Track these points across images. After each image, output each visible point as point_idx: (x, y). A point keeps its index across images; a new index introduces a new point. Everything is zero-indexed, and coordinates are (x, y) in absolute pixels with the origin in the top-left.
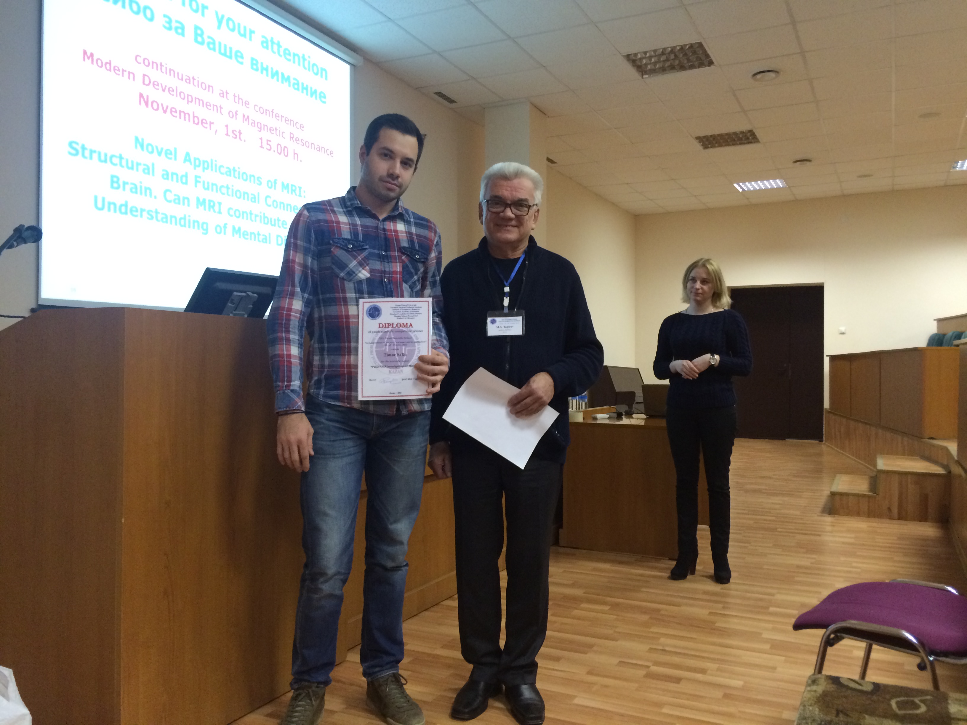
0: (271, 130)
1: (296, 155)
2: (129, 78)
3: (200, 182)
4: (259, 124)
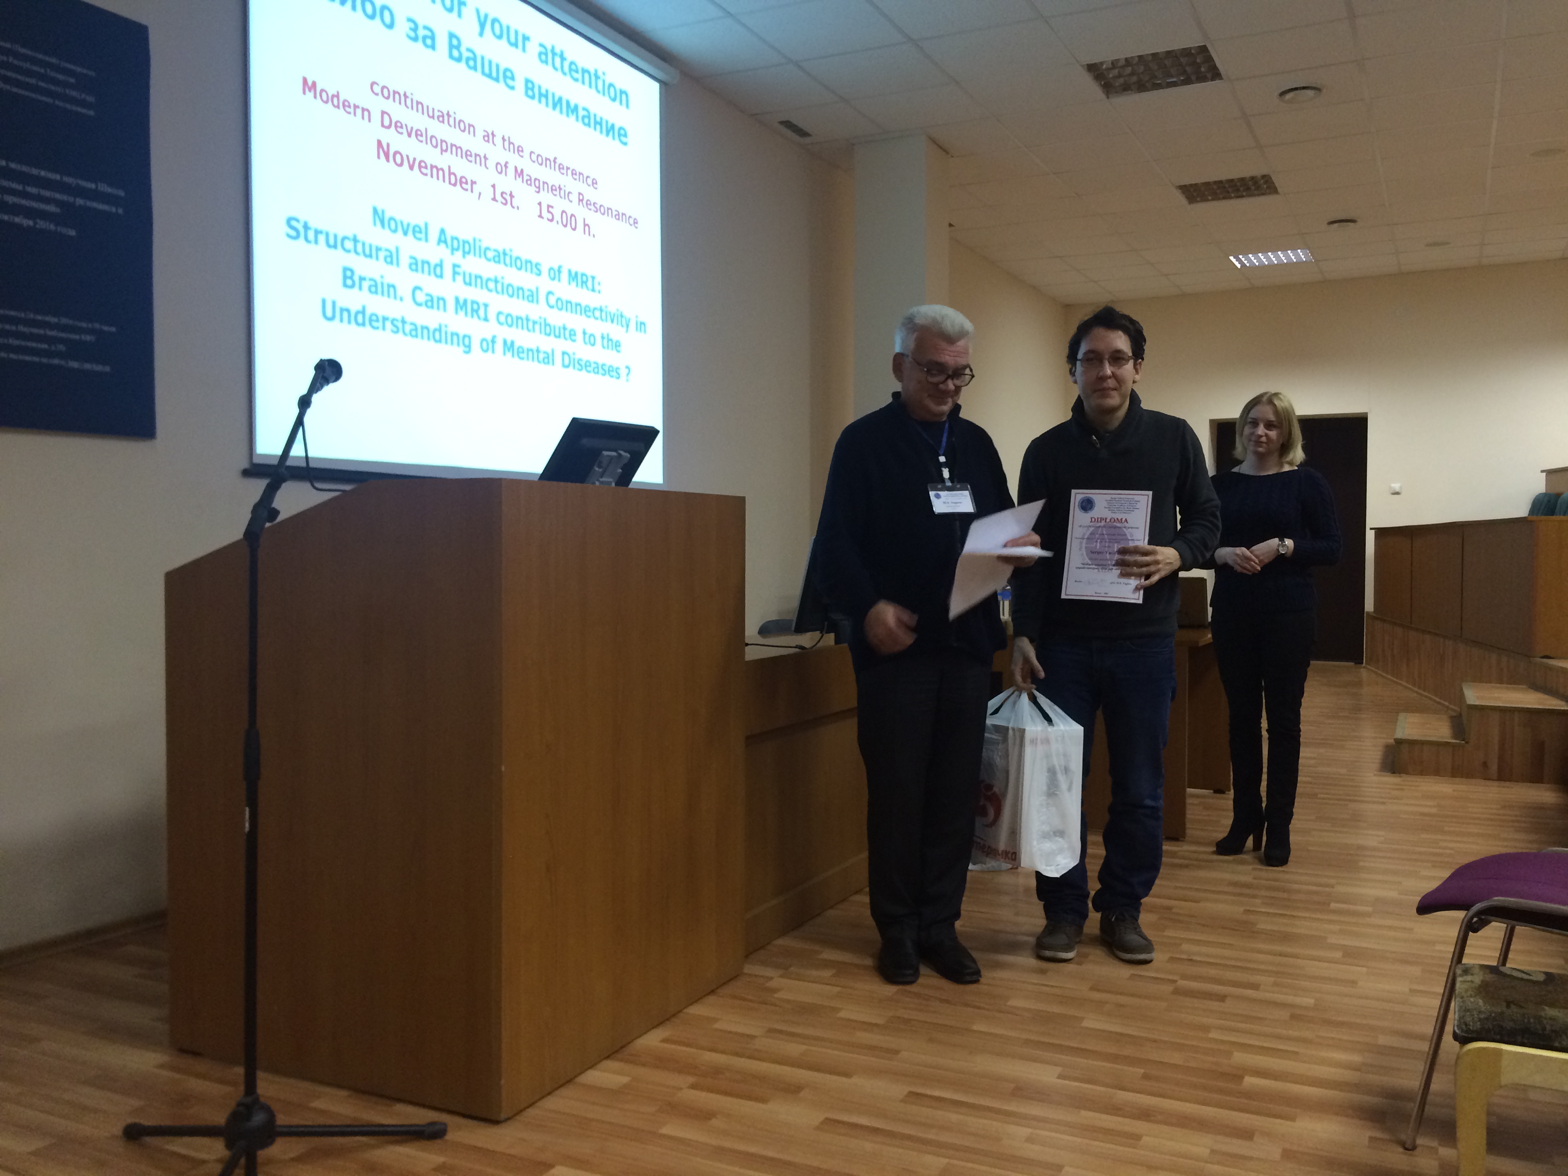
0: (553, 189)
1: (587, 228)
2: (363, 118)
3: (459, 274)
4: (537, 182)
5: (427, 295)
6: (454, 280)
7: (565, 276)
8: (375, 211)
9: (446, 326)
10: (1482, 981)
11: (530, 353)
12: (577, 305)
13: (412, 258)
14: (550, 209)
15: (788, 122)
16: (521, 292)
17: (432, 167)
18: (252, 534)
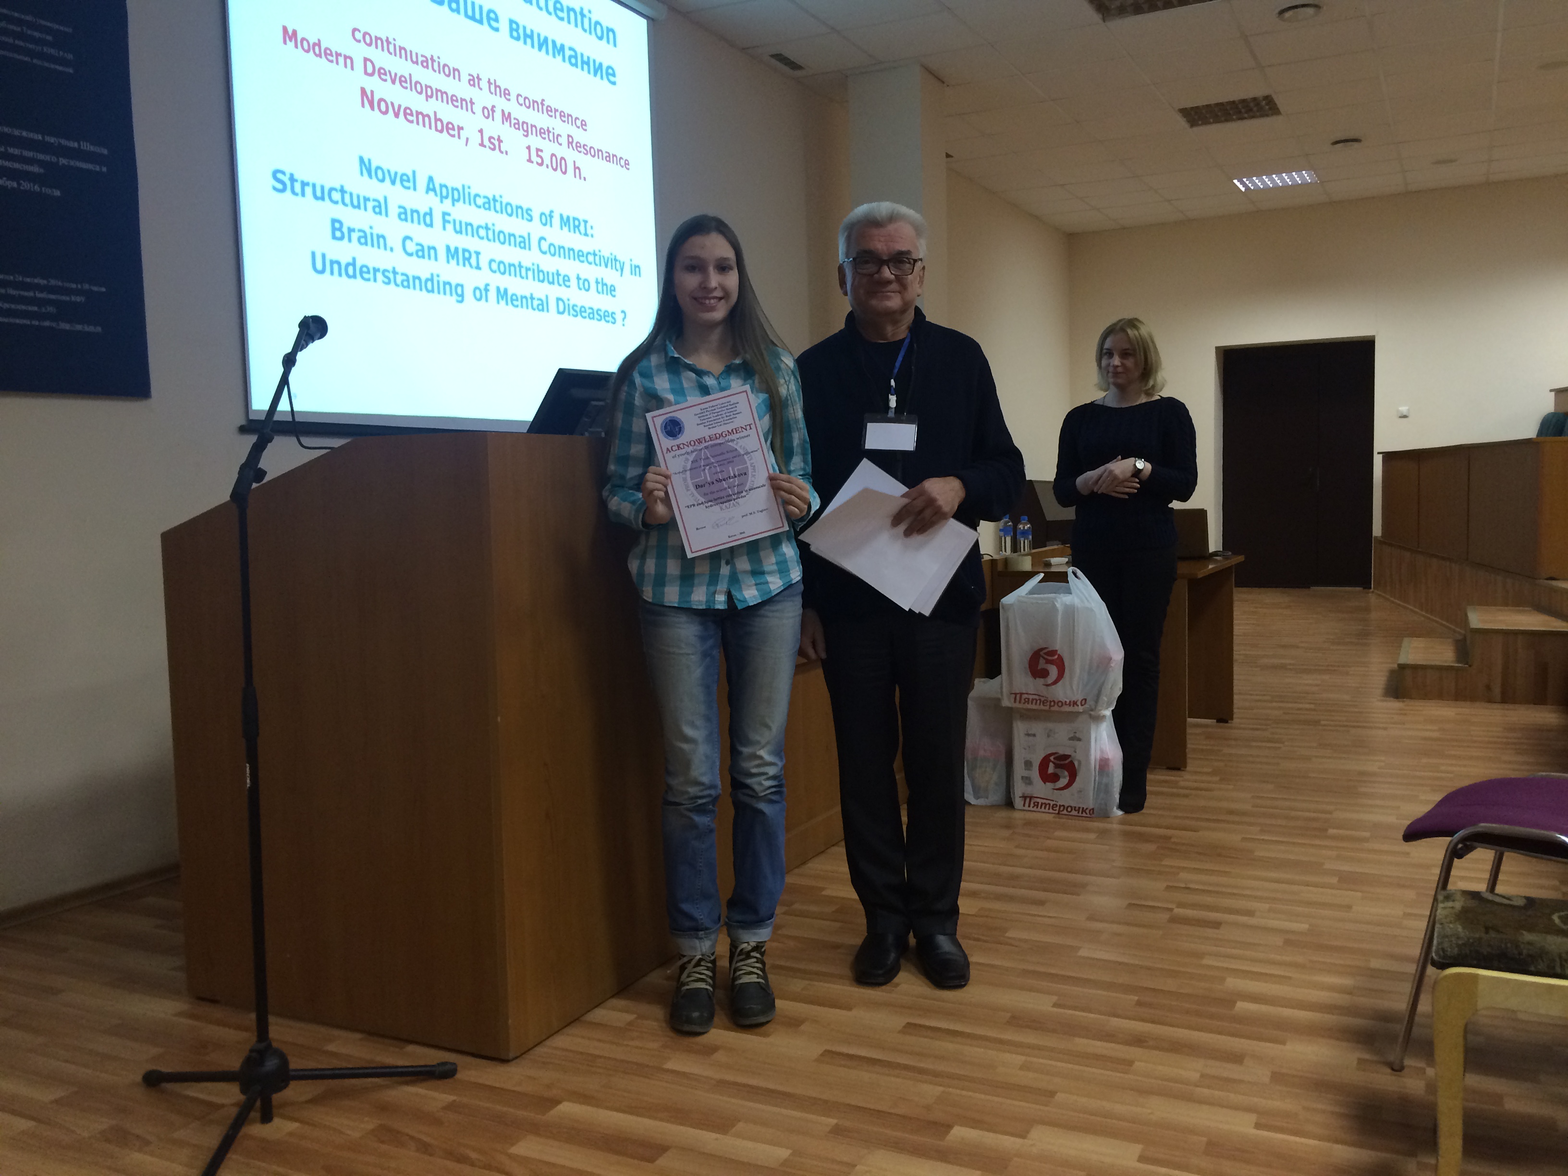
0: (542, 132)
1: (577, 171)
2: (346, 66)
3: (449, 222)
4: (525, 126)
5: (417, 244)
6: (444, 228)
7: (556, 220)
8: (361, 160)
9: (438, 276)
10: (1463, 907)
11: (524, 300)
12: (569, 250)
13: (400, 207)
14: (540, 153)
15: (781, 55)
16: (512, 238)
17: (418, 113)
18: (239, 494)
